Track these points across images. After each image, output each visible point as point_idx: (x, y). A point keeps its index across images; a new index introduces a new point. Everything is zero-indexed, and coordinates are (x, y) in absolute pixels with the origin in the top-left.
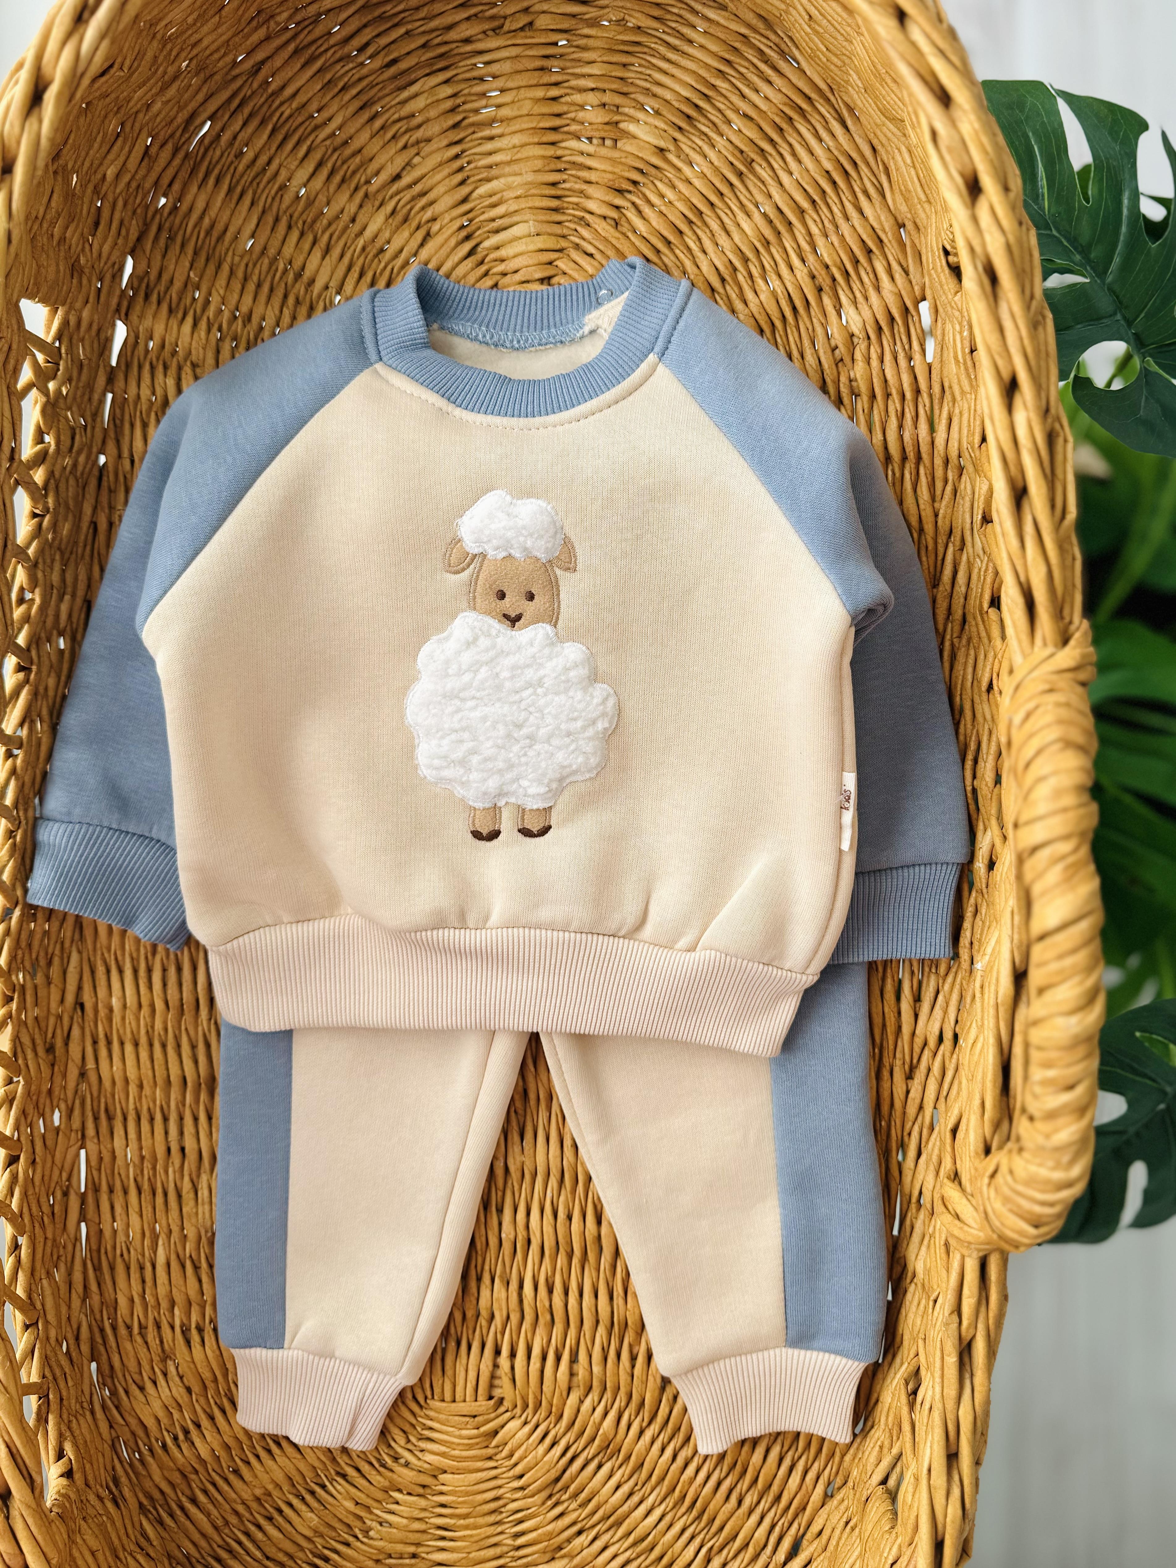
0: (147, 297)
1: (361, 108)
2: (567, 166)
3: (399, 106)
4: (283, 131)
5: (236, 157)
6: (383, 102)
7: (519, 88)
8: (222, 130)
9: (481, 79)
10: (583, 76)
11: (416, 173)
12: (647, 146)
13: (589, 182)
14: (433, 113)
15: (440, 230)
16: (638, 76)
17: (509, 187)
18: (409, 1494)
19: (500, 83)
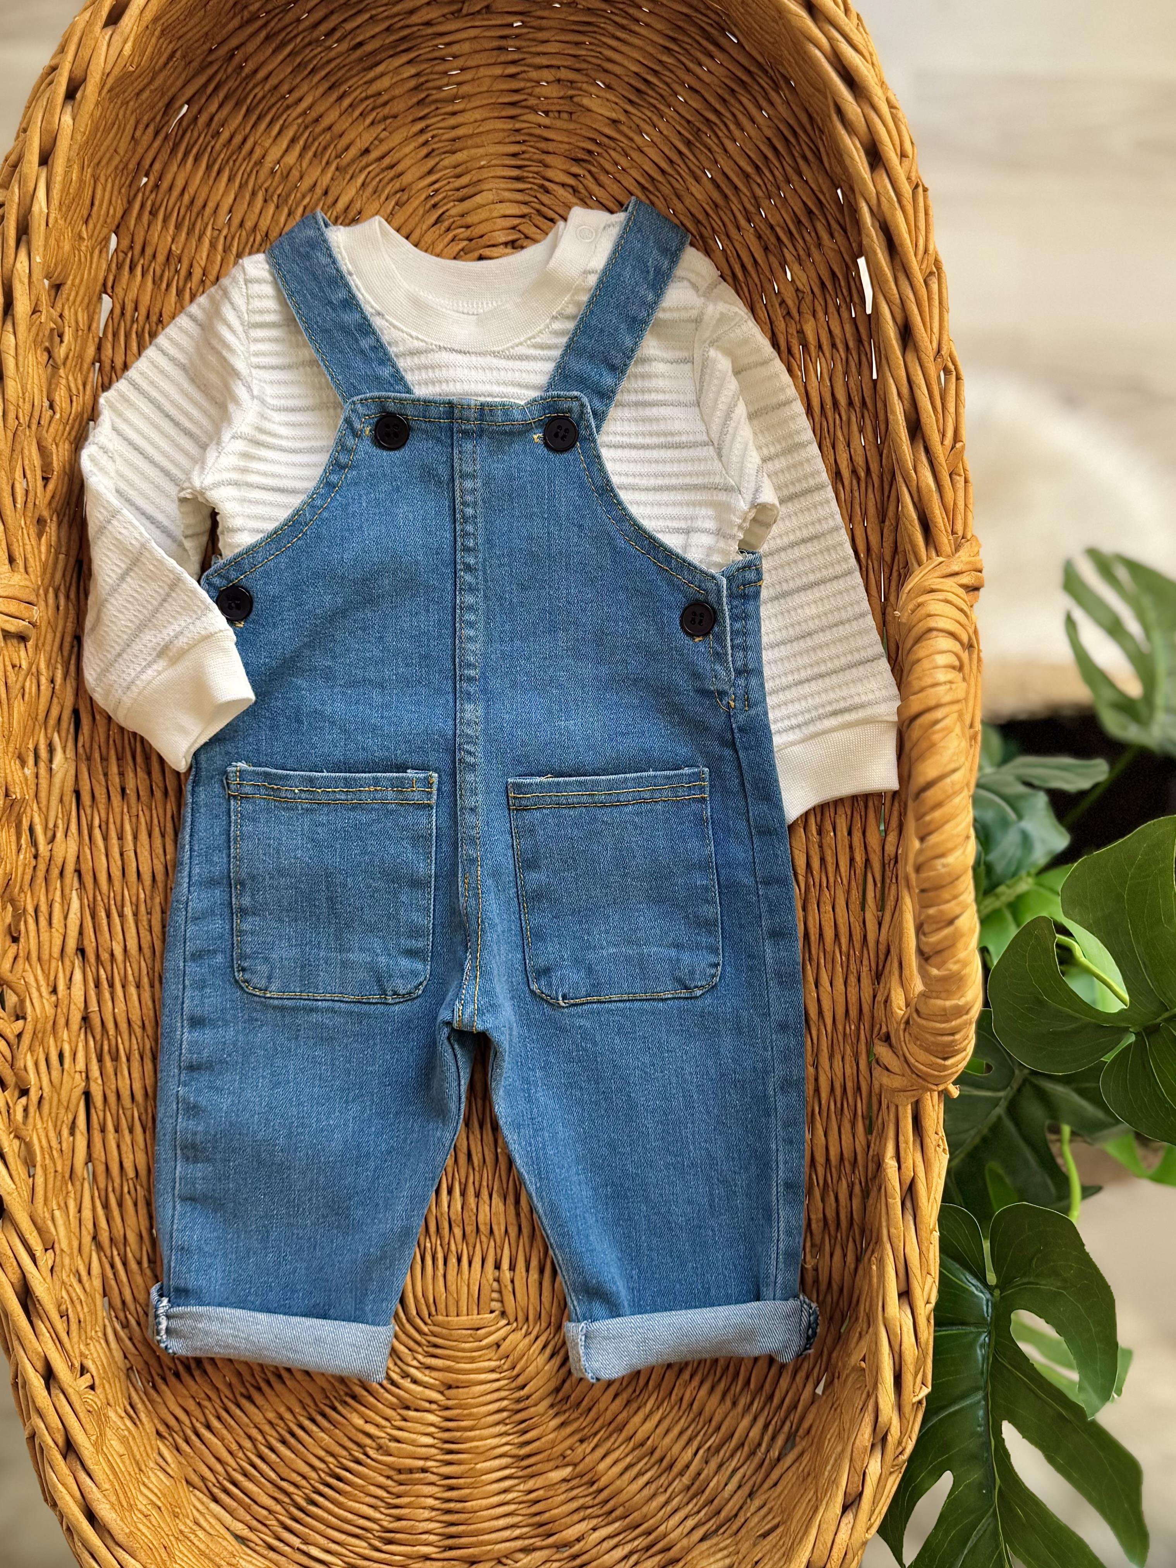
0: (132, 269)
1: (330, 88)
2: (527, 138)
3: (366, 86)
4: (257, 112)
5: (213, 137)
6: (350, 83)
7: (478, 66)
8: (200, 112)
9: (443, 59)
10: (539, 54)
11: (384, 148)
12: (600, 118)
13: (548, 153)
14: (397, 92)
15: (408, 200)
16: (589, 53)
17: (472, 159)
18: (416, 1410)
19: (460, 62)
